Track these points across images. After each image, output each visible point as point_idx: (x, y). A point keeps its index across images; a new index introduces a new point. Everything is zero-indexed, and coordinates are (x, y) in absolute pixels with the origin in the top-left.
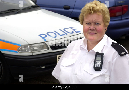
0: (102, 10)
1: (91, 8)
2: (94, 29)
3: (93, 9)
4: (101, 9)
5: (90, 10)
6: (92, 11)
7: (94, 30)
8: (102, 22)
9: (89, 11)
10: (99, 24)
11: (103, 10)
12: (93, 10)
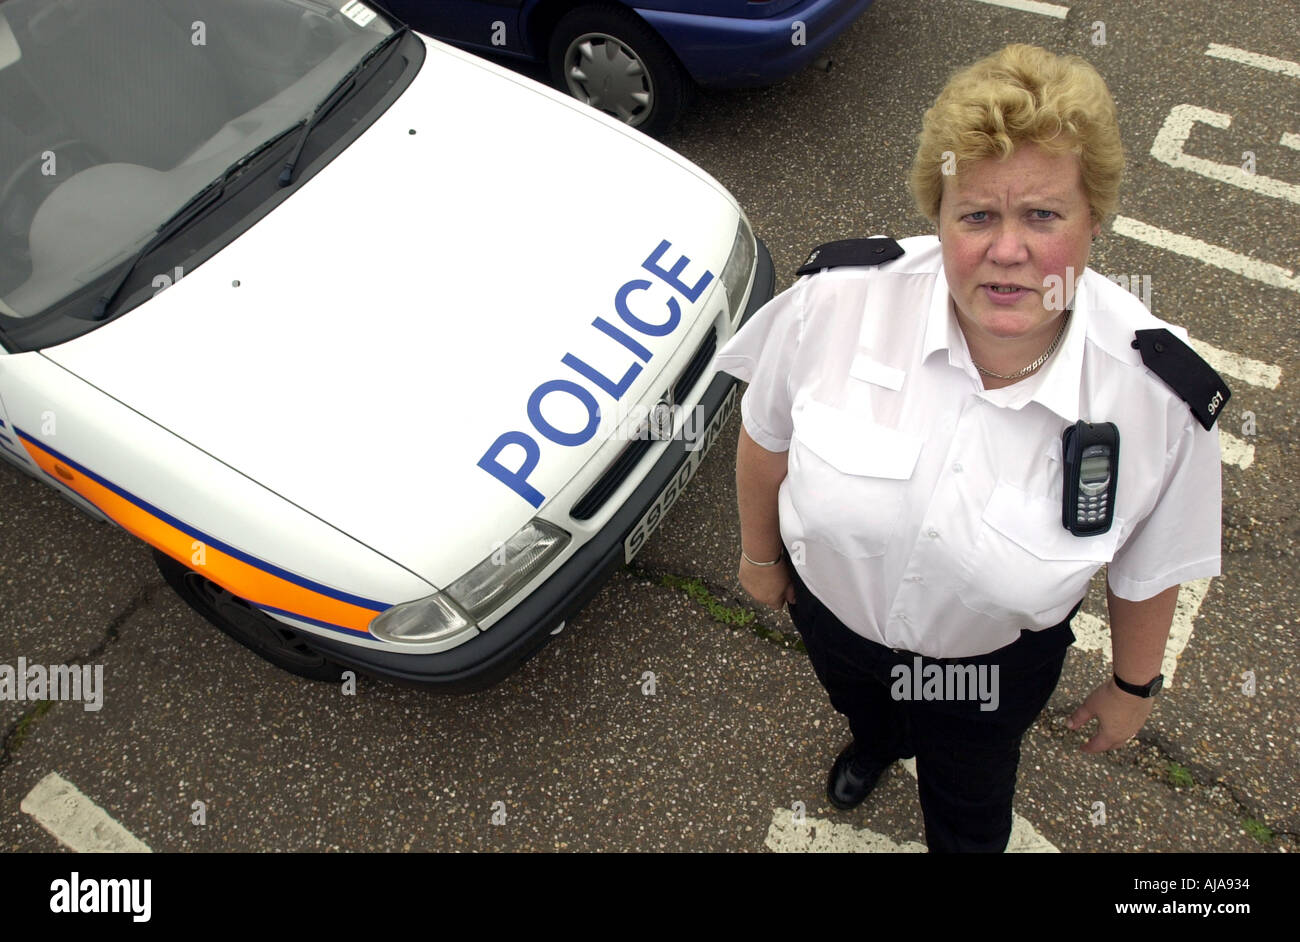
0: (1077, 116)
1: (998, 115)
2: (1022, 255)
3: (1006, 119)
4: (1070, 108)
5: (990, 130)
6: (1006, 140)
7: (1018, 264)
8: (1077, 197)
9: (977, 140)
10: (1058, 215)
11: (1088, 113)
12: (1010, 131)
